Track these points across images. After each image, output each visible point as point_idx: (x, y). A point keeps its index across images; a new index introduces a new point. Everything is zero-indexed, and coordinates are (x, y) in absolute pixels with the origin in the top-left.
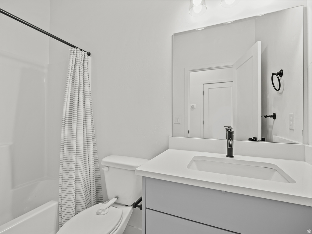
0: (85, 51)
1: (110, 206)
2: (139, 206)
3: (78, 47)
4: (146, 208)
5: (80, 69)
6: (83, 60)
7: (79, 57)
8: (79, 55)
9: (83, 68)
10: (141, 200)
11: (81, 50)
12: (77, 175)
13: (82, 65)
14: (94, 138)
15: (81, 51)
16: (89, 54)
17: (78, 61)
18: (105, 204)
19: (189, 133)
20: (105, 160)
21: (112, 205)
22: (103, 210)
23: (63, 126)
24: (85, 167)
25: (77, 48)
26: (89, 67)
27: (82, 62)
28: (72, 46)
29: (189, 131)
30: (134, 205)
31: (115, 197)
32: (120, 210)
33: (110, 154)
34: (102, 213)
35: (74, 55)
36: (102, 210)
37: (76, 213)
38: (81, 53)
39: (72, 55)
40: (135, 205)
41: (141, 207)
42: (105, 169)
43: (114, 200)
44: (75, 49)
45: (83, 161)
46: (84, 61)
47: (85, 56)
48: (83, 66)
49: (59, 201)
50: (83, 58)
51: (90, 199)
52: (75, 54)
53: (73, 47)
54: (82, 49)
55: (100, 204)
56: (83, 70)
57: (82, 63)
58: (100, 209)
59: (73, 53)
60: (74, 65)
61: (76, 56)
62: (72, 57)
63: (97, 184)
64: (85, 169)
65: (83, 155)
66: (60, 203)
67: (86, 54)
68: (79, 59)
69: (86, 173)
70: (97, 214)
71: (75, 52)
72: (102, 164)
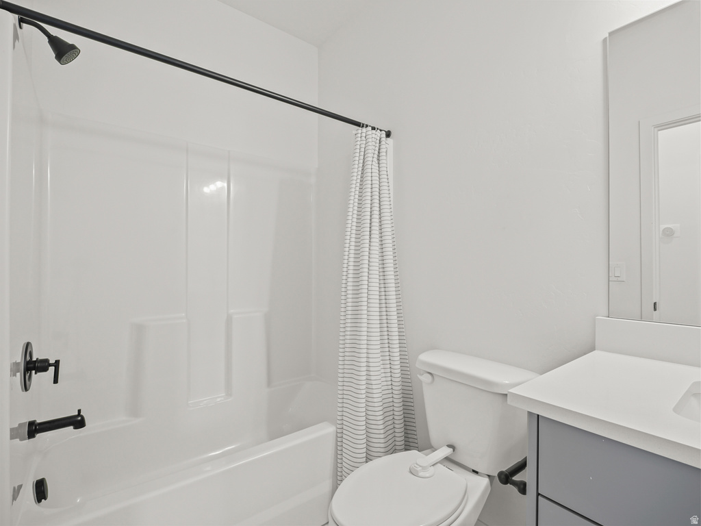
0: (381, 130)
1: (436, 463)
2: (515, 484)
3: (369, 124)
4: (538, 494)
5: (373, 167)
6: (377, 149)
7: (370, 144)
8: (370, 140)
9: (377, 165)
10: (522, 466)
11: (373, 128)
12: (369, 382)
13: (375, 160)
14: (399, 308)
15: (374, 131)
16: (388, 134)
17: (370, 151)
18: (427, 455)
19: (655, 309)
20: (424, 357)
21: (440, 462)
22: (424, 468)
23: (344, 282)
24: (382, 366)
25: (367, 126)
26: (389, 161)
27: (377, 152)
28: (358, 124)
29: (655, 304)
30: (503, 476)
31: (449, 446)
32: (460, 478)
33: (432, 348)
34: (421, 474)
35: (361, 142)
36: (420, 466)
37: (368, 459)
38: (374, 136)
39: (359, 143)
40: (506, 478)
41: (522, 488)
42: (425, 378)
43: (446, 451)
44: (364, 130)
45: (379, 355)
46: (379, 149)
47: (382, 139)
48: (378, 160)
49: (339, 426)
50: (378, 145)
51: (393, 439)
52: (364, 138)
53: (359, 126)
54: (376, 127)
55: (414, 452)
56: (378, 168)
57: (376, 156)
58: (417, 464)
59: (359, 139)
60: (361, 161)
61: (364, 142)
62: (358, 147)
63: (406, 411)
64: (383, 371)
65: (379, 342)
66: (339, 431)
67: (384, 134)
68: (370, 147)
69: (384, 379)
70: (411, 472)
71: (364, 135)
72: (417, 366)
